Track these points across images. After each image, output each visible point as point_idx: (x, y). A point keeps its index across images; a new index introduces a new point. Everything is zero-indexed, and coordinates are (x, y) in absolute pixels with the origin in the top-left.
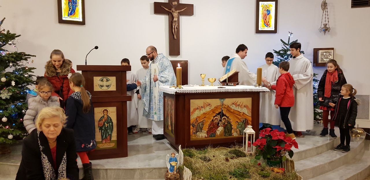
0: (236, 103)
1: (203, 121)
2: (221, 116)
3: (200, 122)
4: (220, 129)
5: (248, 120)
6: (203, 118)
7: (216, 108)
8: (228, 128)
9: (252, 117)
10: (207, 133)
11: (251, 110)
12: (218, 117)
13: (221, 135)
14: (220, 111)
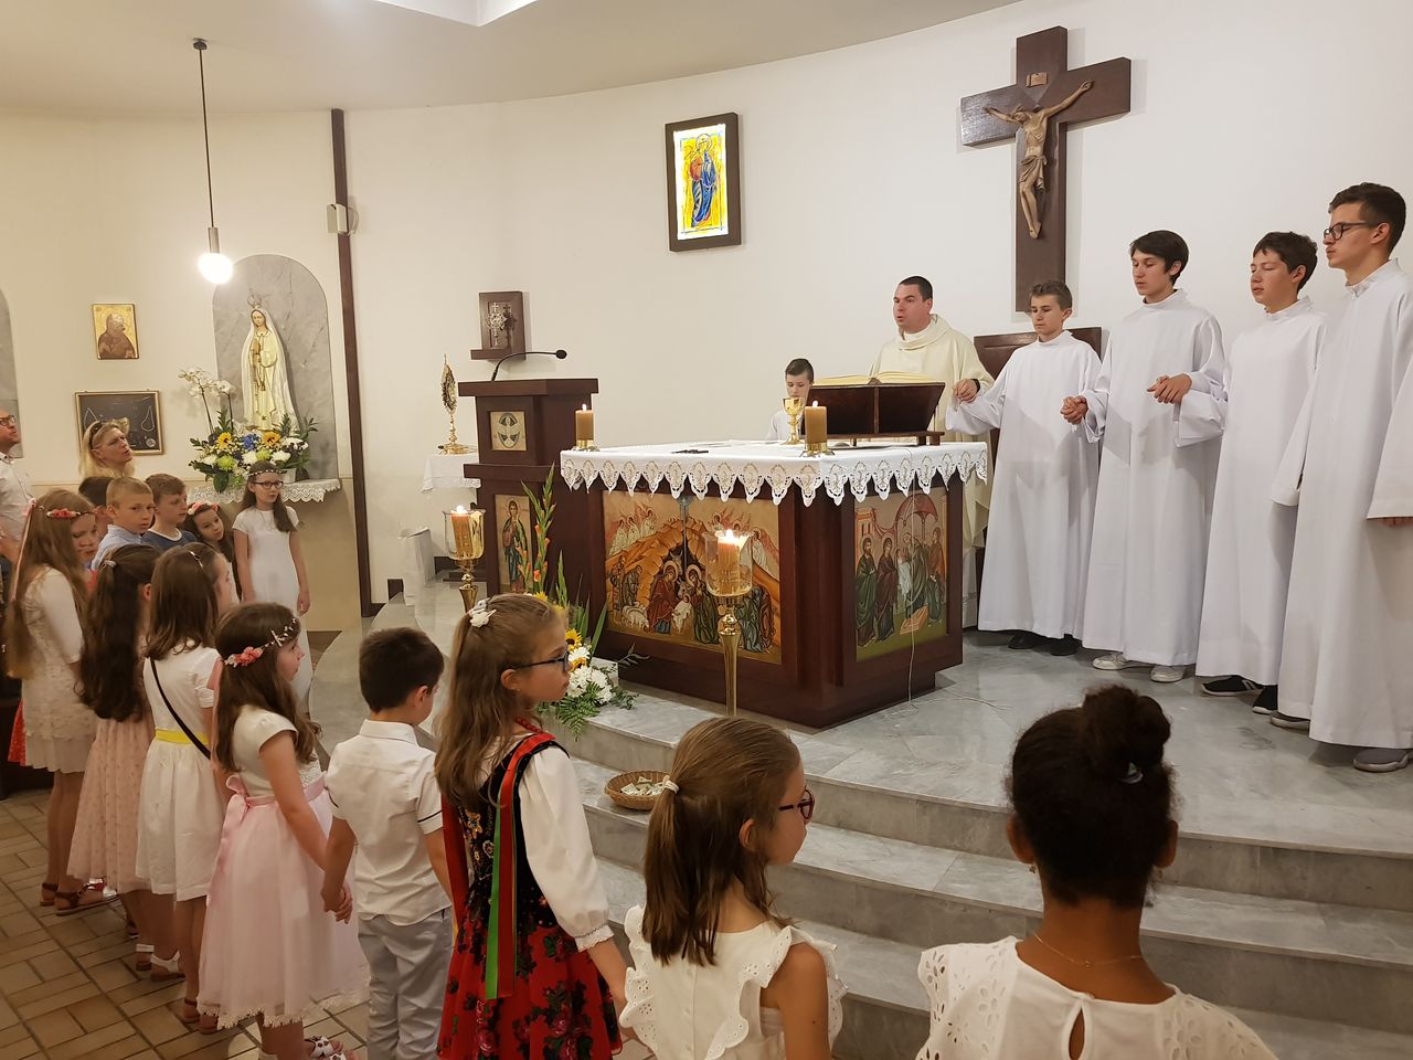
0: (727, 518)
1: (635, 571)
2: (682, 559)
3: (630, 572)
4: (683, 609)
5: (768, 596)
6: (636, 557)
7: (669, 527)
8: (706, 610)
9: (782, 583)
10: (650, 613)
11: (778, 554)
12: (675, 563)
13: (685, 632)
14: (680, 540)
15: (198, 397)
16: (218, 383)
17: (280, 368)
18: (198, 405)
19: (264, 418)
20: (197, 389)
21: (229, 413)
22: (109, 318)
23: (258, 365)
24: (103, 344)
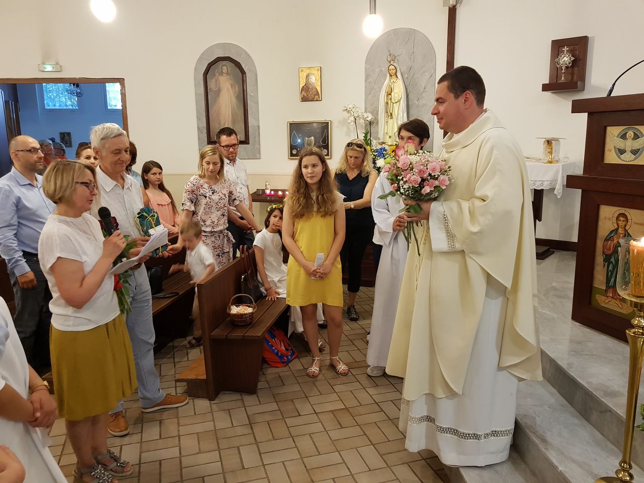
15: (352, 123)
16: (365, 114)
17: (403, 103)
18: (352, 129)
19: (390, 137)
20: (352, 119)
21: (369, 134)
22: (308, 76)
23: (389, 102)
24: (303, 92)
